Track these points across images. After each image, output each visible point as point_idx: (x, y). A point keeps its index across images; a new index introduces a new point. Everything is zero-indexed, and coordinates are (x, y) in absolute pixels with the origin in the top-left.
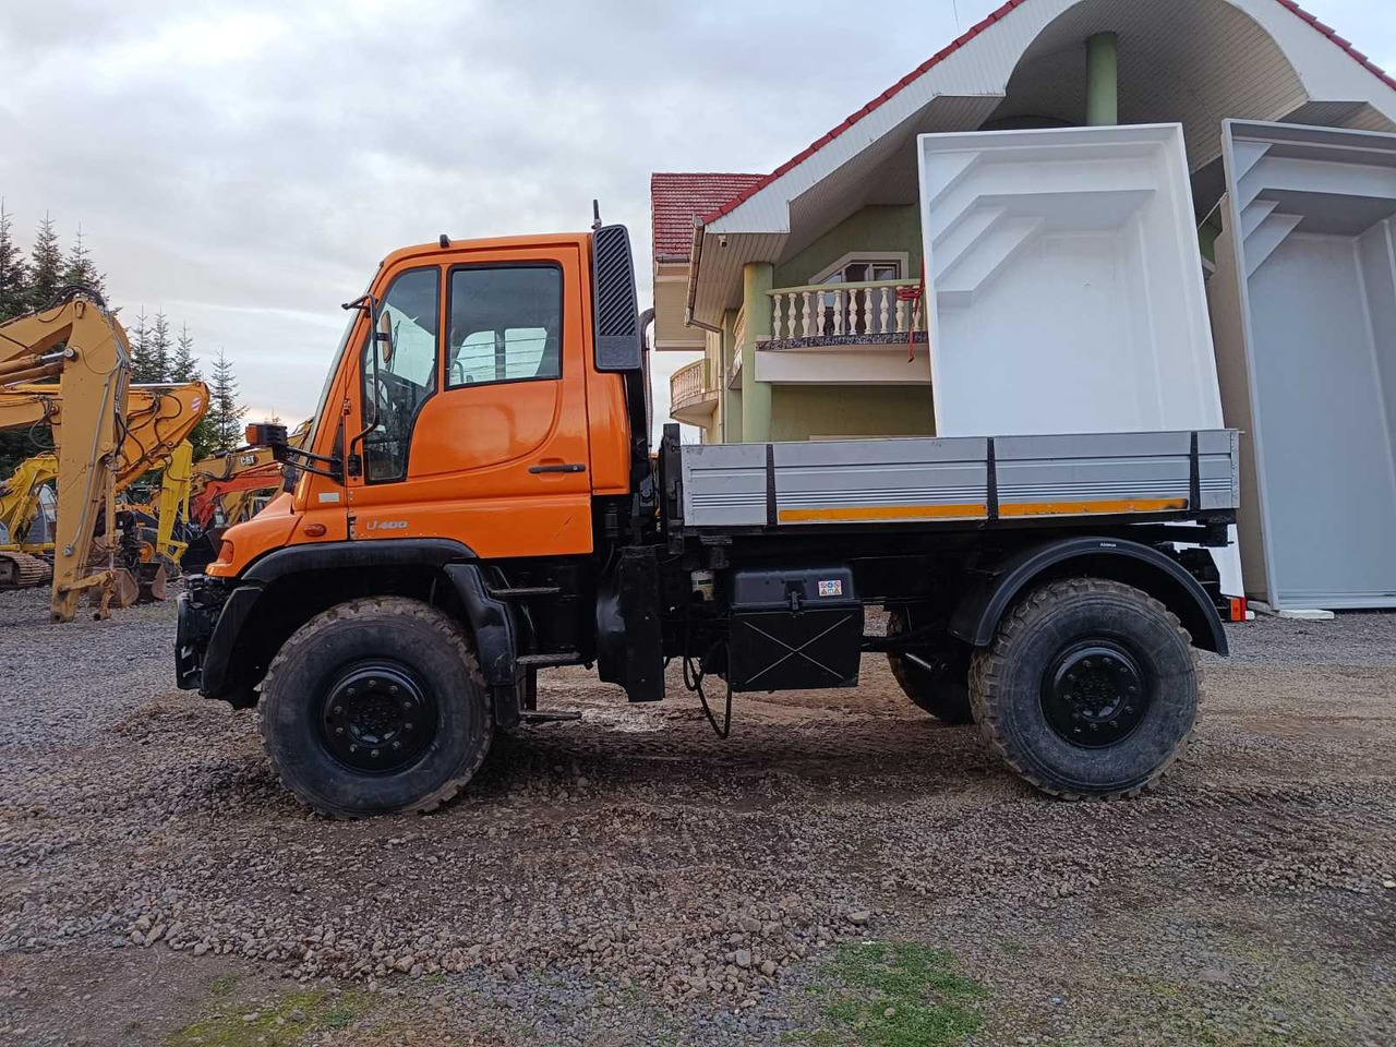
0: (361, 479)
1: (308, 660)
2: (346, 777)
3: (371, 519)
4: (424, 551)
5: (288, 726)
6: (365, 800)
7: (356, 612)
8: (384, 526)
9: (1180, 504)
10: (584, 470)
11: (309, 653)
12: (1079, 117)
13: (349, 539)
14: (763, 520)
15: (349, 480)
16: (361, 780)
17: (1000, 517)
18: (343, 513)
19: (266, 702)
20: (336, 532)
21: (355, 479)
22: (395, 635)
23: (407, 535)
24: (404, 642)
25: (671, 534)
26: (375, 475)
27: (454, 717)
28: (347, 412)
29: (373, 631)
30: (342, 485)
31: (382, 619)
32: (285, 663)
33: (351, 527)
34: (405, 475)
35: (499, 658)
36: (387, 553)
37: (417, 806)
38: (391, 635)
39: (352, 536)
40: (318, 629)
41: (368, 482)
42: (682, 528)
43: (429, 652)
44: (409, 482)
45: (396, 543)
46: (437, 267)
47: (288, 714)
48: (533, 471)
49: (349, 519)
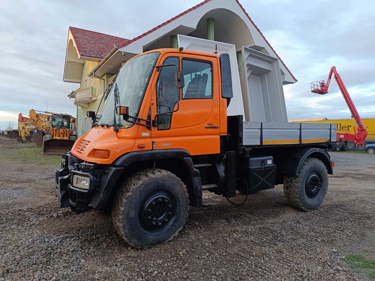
0: (156, 128)
1: (140, 193)
2: (149, 233)
3: (160, 142)
4: (177, 153)
5: (132, 218)
6: (156, 241)
7: (154, 175)
8: (164, 145)
9: (328, 140)
10: (218, 128)
11: (140, 191)
12: (206, 37)
13: (152, 150)
14: (259, 144)
15: (153, 128)
16: (154, 234)
17: (302, 143)
18: (150, 141)
19: (124, 211)
20: (148, 147)
21: (155, 128)
22: (167, 182)
23: (171, 148)
24: (169, 184)
25: (240, 147)
26: (161, 127)
27: (181, 208)
28: (152, 104)
29: (160, 181)
30: (150, 130)
31: (163, 177)
32: (131, 195)
33: (154, 145)
34: (170, 127)
35: (199, 187)
36: (166, 154)
37: (168, 240)
38: (165, 182)
39: (154, 148)
40: (142, 182)
41: (158, 130)
42: (242, 145)
43: (176, 187)
44: (171, 130)
45: (168, 151)
46: (178, 57)
47: (133, 214)
48: (206, 128)
49: (153, 142)
